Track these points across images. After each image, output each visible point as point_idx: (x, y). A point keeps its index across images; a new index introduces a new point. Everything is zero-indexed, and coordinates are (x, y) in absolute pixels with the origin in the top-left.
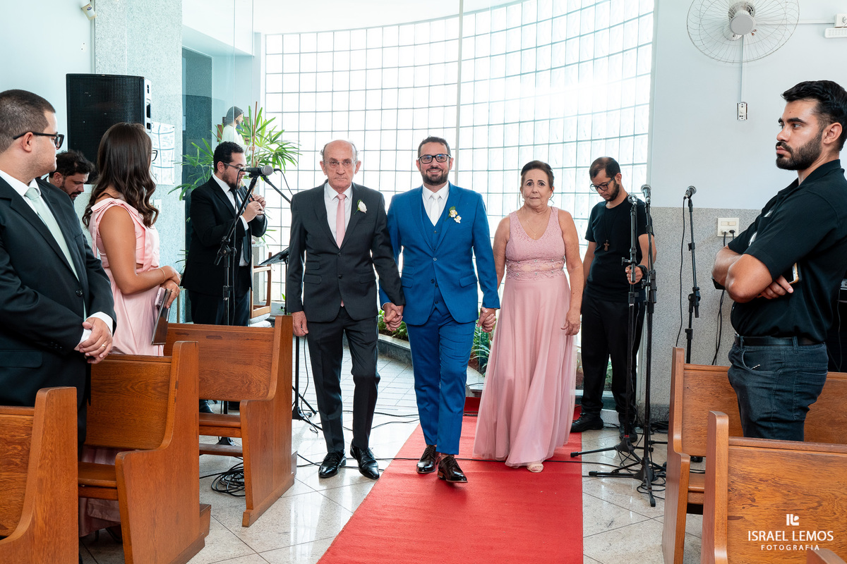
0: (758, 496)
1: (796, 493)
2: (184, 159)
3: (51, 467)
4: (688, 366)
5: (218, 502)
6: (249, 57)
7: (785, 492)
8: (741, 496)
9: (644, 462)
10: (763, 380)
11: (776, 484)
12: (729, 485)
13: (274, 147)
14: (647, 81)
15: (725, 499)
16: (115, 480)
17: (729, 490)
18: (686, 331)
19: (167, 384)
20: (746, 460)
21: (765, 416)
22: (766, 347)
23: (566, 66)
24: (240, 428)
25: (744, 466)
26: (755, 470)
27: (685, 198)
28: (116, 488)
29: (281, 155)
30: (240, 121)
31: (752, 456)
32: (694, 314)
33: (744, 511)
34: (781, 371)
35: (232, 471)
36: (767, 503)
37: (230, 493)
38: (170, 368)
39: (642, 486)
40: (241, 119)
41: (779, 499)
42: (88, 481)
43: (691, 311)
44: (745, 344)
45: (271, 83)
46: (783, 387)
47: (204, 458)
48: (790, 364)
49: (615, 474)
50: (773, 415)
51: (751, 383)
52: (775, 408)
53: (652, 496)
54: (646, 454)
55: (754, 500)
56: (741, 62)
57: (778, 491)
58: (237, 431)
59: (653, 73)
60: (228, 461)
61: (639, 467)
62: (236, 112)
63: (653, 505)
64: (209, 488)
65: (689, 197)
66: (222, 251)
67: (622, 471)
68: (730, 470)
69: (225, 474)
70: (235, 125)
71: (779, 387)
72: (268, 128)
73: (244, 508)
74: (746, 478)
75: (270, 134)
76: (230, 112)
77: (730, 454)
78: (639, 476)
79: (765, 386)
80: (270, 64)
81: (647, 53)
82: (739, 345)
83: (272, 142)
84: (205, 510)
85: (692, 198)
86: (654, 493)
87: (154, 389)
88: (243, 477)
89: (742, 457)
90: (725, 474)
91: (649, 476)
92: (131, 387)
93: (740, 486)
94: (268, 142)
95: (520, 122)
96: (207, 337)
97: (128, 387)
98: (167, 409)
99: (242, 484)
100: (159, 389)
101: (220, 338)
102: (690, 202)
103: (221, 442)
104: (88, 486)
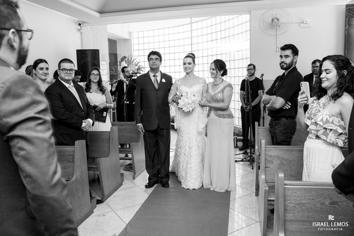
0: (273, 161)
1: (284, 160)
2: (110, 72)
3: (80, 161)
4: (259, 127)
5: (126, 173)
6: (127, 40)
7: (281, 159)
8: (269, 161)
9: (251, 156)
10: (281, 130)
11: (278, 158)
12: (265, 159)
13: (137, 67)
14: (248, 42)
15: (264, 162)
16: (97, 166)
17: (265, 160)
18: (263, 117)
19: (109, 139)
20: (271, 151)
21: (282, 140)
22: (280, 121)
23: (225, 38)
24: (130, 151)
25: (270, 153)
26: (273, 154)
27: (260, 77)
28: (97, 168)
29: (139, 69)
30: (126, 60)
31: (272, 150)
32: (264, 112)
33: (270, 165)
34: (285, 127)
35: (129, 164)
36: (276, 163)
37: (129, 171)
38: (110, 134)
39: (250, 164)
40: (126, 59)
41: (279, 162)
42: (90, 166)
43: (264, 111)
44: (274, 120)
45: (135, 47)
46: (286, 132)
47: (121, 161)
48: (288, 125)
49: (242, 161)
50: (283, 140)
51: (277, 131)
52: (284, 138)
53: (252, 166)
54: (251, 154)
55: (272, 162)
56: (276, 35)
57: (279, 159)
58: (130, 152)
59: (250, 39)
60: (128, 162)
61: (249, 158)
62: (125, 57)
63: (253, 169)
64: (123, 169)
65: (262, 77)
66: (123, 100)
67: (244, 160)
68: (265, 154)
69: (127, 165)
70: (125, 61)
71: (285, 132)
72: (135, 61)
73: (133, 174)
74: (270, 156)
75: (135, 63)
76: (123, 57)
77: (265, 150)
78: (249, 161)
79: (281, 132)
80: (135, 41)
81: (248, 32)
82: (272, 121)
83: (136, 66)
84: (122, 175)
85: (263, 77)
86: (253, 166)
87: (106, 141)
88: (132, 166)
89: (269, 151)
90: (264, 155)
91: (251, 161)
92: (100, 140)
93: (269, 159)
94: (135, 66)
95: (212, 55)
96: (120, 125)
97: (99, 140)
98: (110, 146)
99: (132, 168)
100: (107, 141)
101: (123, 125)
102: (262, 78)
103: (125, 156)
104: (90, 168)
